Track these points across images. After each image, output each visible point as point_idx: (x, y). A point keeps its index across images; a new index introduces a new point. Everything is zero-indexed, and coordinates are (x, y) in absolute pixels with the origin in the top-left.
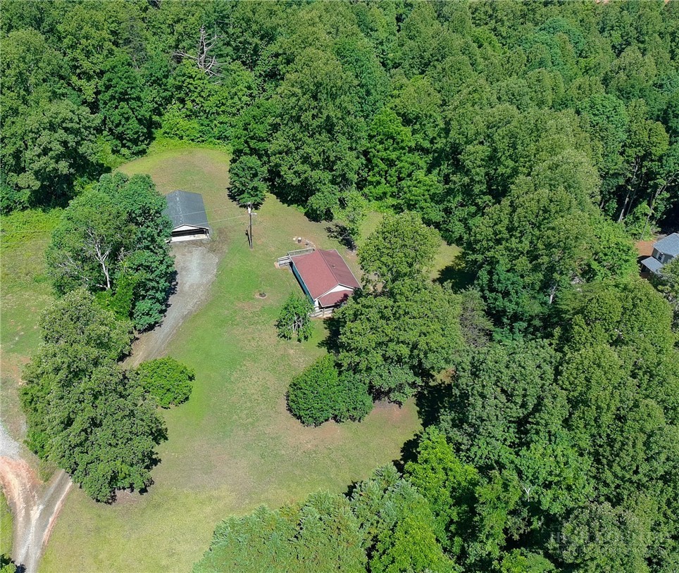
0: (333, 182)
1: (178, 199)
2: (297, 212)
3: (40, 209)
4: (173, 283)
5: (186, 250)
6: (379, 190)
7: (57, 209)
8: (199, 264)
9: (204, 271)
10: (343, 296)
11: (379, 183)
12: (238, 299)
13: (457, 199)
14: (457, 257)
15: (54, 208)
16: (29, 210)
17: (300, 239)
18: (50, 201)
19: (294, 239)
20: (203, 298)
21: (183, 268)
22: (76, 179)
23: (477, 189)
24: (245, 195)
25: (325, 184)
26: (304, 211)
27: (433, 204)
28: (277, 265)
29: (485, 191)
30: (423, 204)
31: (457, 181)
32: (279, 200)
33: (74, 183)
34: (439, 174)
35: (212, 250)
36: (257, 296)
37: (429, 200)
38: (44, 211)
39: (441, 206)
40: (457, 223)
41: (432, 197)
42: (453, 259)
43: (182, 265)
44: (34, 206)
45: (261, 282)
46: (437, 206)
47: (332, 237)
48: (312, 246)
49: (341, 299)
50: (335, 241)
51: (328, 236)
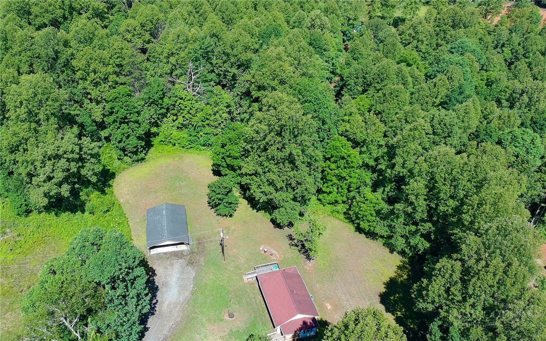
0: (295, 199)
1: (164, 212)
2: (263, 217)
3: (53, 213)
4: (154, 301)
5: (168, 263)
6: (332, 198)
7: (67, 213)
8: (179, 278)
9: (182, 288)
10: (302, 323)
11: (330, 192)
12: (209, 320)
13: (400, 220)
14: (399, 267)
15: (64, 212)
16: (44, 213)
17: (266, 250)
18: (61, 207)
19: (261, 248)
20: (179, 319)
21: (165, 284)
22: (82, 191)
23: (418, 216)
24: (221, 206)
25: (288, 201)
26: (270, 217)
27: (378, 219)
28: (245, 278)
29: (426, 219)
30: (370, 218)
31: (401, 209)
32: (249, 205)
33: (80, 194)
34: (383, 193)
35: (191, 263)
36: (227, 318)
37: (374, 214)
38: (56, 215)
39: (385, 222)
40: (399, 238)
41: (378, 212)
42: (395, 269)
43: (163, 279)
44: (48, 209)
45: (230, 301)
46: (382, 222)
47: (292, 245)
48: (276, 257)
49: (301, 326)
50: (295, 250)
51: (290, 244)
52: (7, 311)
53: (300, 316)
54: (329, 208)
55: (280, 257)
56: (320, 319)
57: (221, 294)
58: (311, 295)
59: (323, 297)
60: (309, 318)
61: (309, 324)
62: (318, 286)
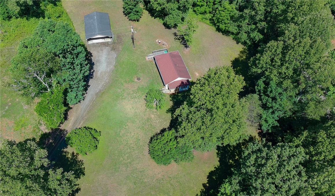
0: (179, 9)
1: (95, 17)
2: (158, 22)
3: (25, 18)
4: (92, 71)
5: (100, 49)
6: (202, 9)
7: (34, 18)
8: (106, 58)
9: (109, 63)
11: (202, 6)
12: (125, 82)
13: (245, 21)
14: (241, 52)
15: (32, 18)
16: (19, 18)
17: (160, 41)
18: (29, 14)
19: (157, 41)
20: (107, 81)
21: (98, 61)
22: (41, 3)
23: (258, 18)
24: (132, 14)
25: (174, 10)
26: (162, 22)
27: (232, 22)
28: (147, 58)
29: (263, 19)
30: (226, 21)
31: (248, 13)
32: (150, 15)
33: (41, 5)
34: (236, 4)
35: (113, 49)
36: (136, 80)
37: (229, 19)
38: (27, 19)
39: (236, 24)
40: (244, 34)
41: (232, 17)
42: (239, 53)
43: (97, 58)
44: (22, 16)
45: (138, 71)
46: (234, 23)
47: (176, 39)
48: (166, 46)
49: (180, 84)
50: (178, 42)
51: (175, 39)
52: (4, 75)
53: (179, 79)
54: (200, 16)
55: (169, 46)
56: (191, 81)
57: (132, 67)
58: (187, 68)
59: (194, 69)
60: (185, 80)
61: (185, 83)
62: (191, 63)
